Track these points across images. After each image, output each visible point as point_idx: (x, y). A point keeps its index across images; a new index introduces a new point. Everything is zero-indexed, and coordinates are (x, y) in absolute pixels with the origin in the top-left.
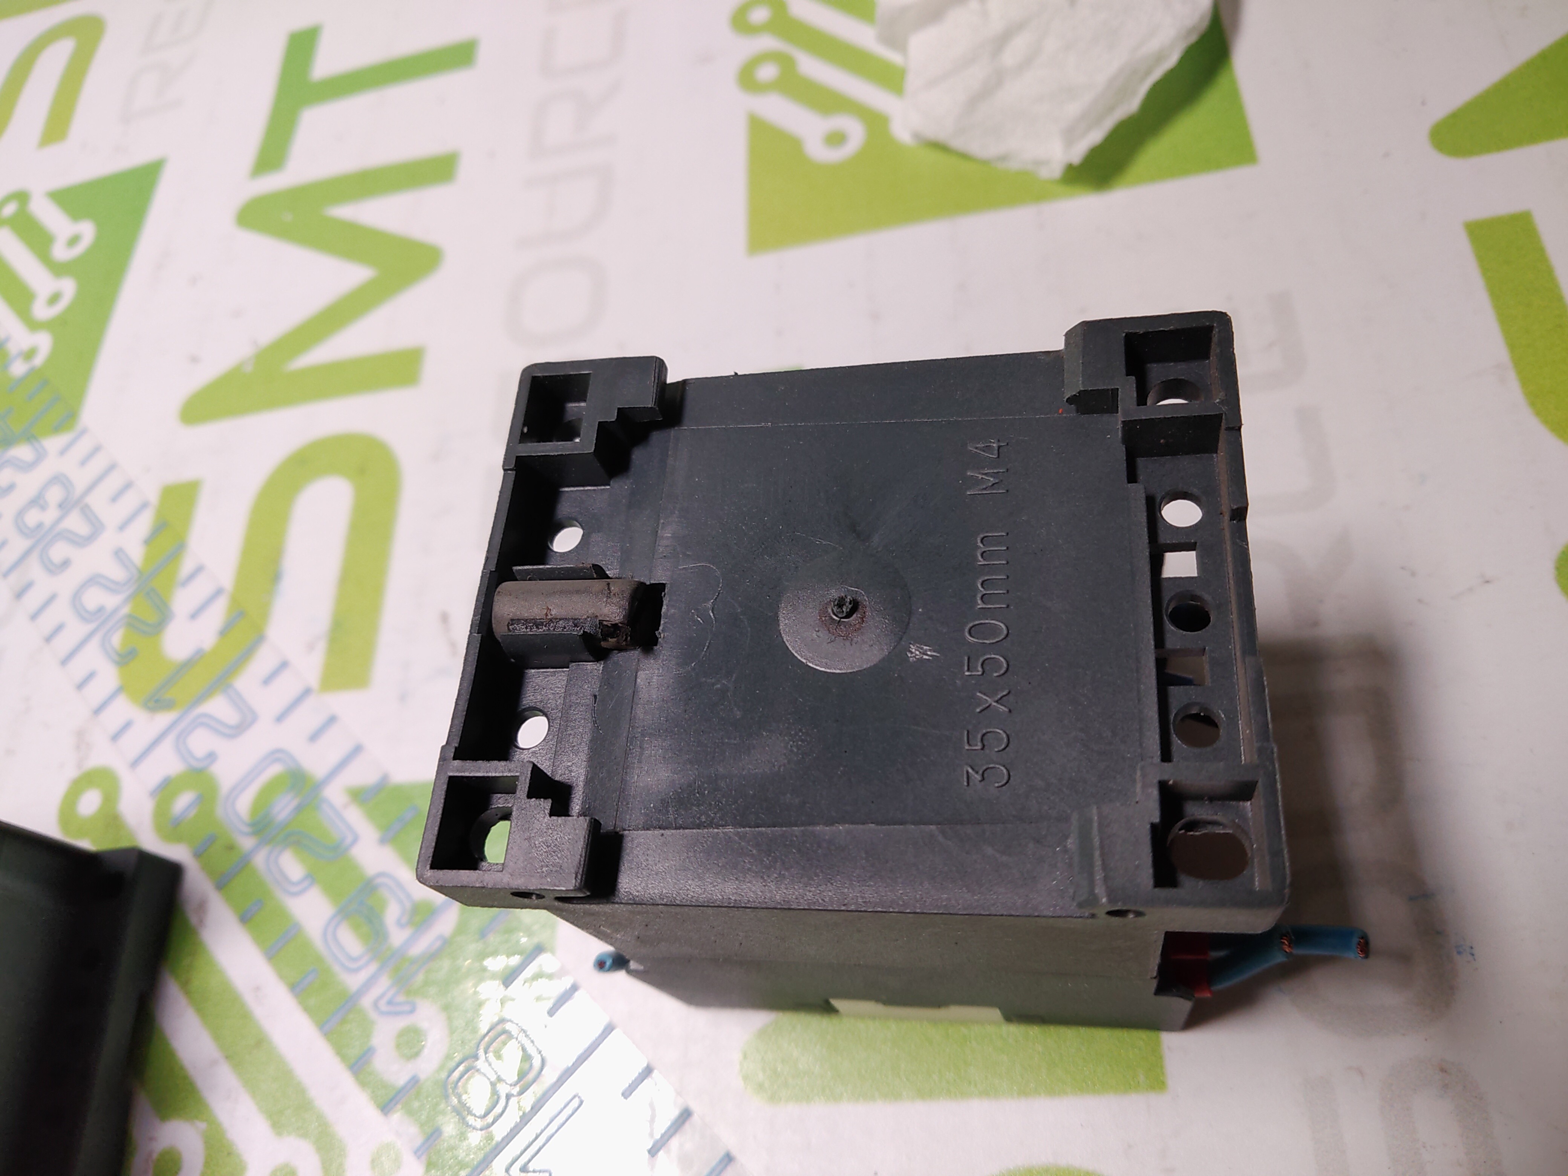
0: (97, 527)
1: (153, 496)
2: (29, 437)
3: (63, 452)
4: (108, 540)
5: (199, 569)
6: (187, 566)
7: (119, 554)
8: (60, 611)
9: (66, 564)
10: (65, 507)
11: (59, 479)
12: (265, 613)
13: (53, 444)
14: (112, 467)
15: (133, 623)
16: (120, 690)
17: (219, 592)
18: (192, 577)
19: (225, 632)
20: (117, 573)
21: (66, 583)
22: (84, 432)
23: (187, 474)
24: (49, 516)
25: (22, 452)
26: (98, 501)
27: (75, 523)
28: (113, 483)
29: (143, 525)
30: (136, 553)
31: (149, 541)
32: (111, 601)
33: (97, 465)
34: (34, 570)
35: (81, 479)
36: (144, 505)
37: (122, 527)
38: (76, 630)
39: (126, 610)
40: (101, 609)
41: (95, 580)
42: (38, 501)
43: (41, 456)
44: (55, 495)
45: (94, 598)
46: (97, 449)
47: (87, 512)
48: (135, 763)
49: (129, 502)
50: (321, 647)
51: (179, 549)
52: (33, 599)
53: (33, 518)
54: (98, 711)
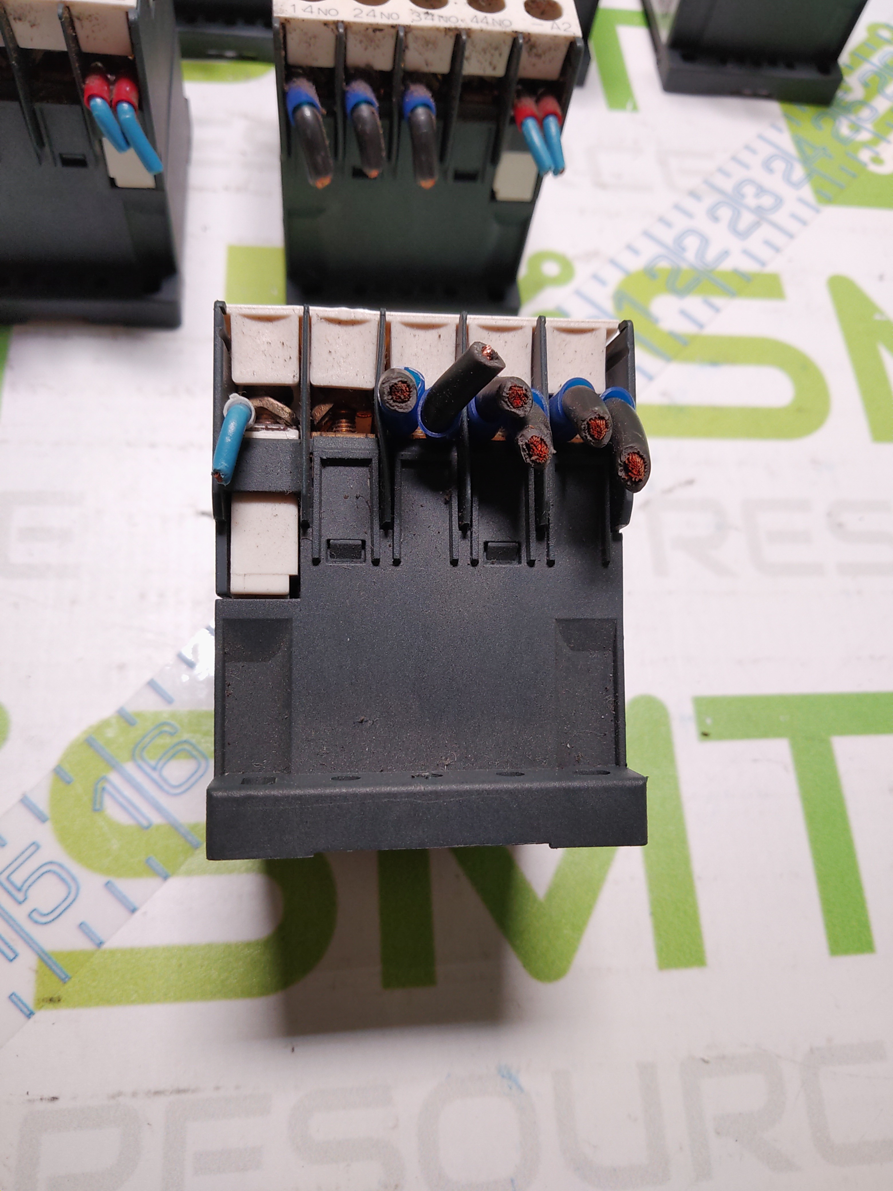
0: (743, 235)
1: (770, 269)
2: (810, 175)
3: (802, 200)
4: (735, 245)
5: (717, 310)
6: (719, 301)
7: (726, 253)
8: (681, 223)
9: (716, 219)
10: (759, 211)
11: (779, 201)
12: (688, 359)
13: (807, 192)
14: (791, 236)
15: (675, 273)
16: (628, 274)
17: (701, 326)
18: (711, 306)
19: (673, 336)
20: (711, 254)
21: (702, 223)
22: (818, 211)
23: (789, 289)
24: (751, 201)
25: (799, 172)
26: (765, 231)
27: (747, 219)
28: (779, 239)
29: (748, 266)
30: (727, 265)
31: (737, 273)
32: (690, 255)
33: (793, 226)
34: (710, 199)
35: (781, 217)
36: (763, 264)
37: (747, 252)
38: (668, 236)
39: (684, 266)
40: (684, 249)
41: (705, 241)
42: (761, 190)
43: (796, 186)
44: (767, 201)
45: (692, 243)
46: (804, 223)
47: (756, 225)
48: (578, 293)
49: (765, 253)
50: (664, 401)
51: (731, 293)
52: (689, 204)
53: (749, 190)
54: (613, 262)
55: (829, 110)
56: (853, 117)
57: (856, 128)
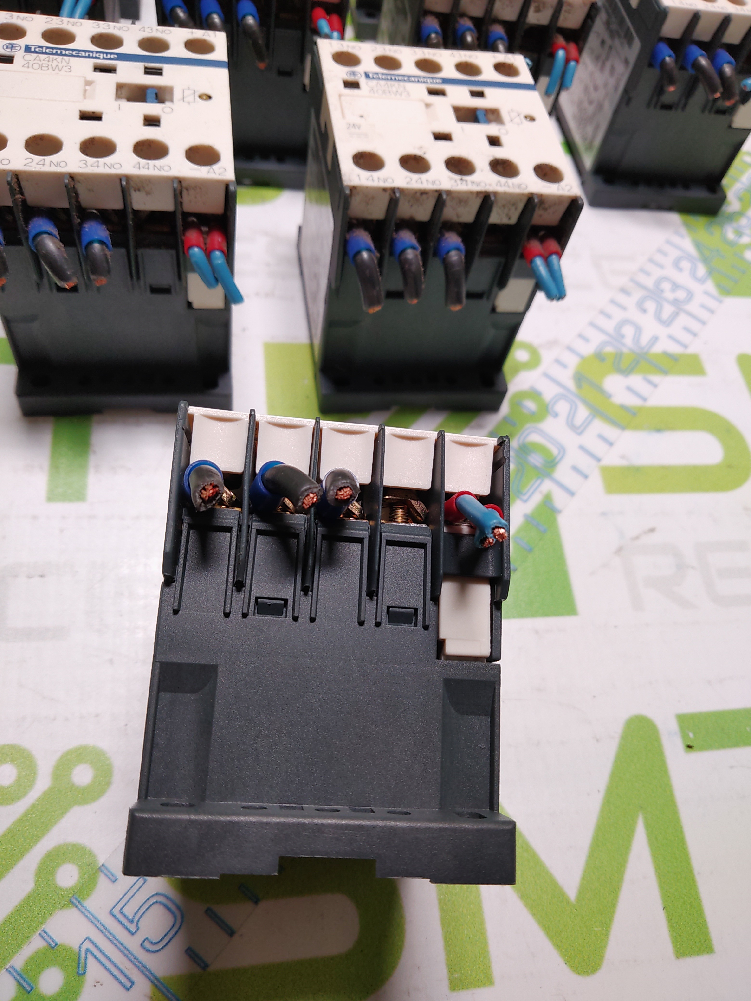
0: (667, 323)
1: (691, 350)
2: (711, 272)
3: (707, 293)
4: (662, 331)
5: (655, 386)
6: (656, 378)
7: (655, 339)
8: (618, 315)
9: (644, 311)
10: (676, 302)
11: (690, 295)
12: (637, 428)
13: (710, 286)
14: (704, 323)
15: (619, 356)
16: (582, 358)
17: (645, 399)
18: (650, 382)
19: (624, 408)
20: (645, 340)
21: (633, 314)
22: (721, 302)
23: (708, 366)
24: (669, 295)
25: (701, 270)
26: (683, 320)
27: (668, 310)
28: (695, 326)
29: (674, 349)
30: (658, 349)
31: (666, 354)
32: (628, 341)
33: (703, 314)
34: (638, 295)
35: (693, 307)
36: (686, 347)
37: (671, 337)
38: (609, 326)
39: (625, 350)
40: (623, 336)
41: (638, 329)
42: (676, 286)
43: (702, 281)
44: (681, 295)
45: (628, 331)
46: (712, 312)
47: (675, 315)
48: (546, 375)
49: (685, 338)
50: (624, 463)
51: (664, 372)
52: (622, 298)
53: (666, 286)
54: (570, 349)
55: (718, 219)
56: (735, 225)
57: (739, 234)
